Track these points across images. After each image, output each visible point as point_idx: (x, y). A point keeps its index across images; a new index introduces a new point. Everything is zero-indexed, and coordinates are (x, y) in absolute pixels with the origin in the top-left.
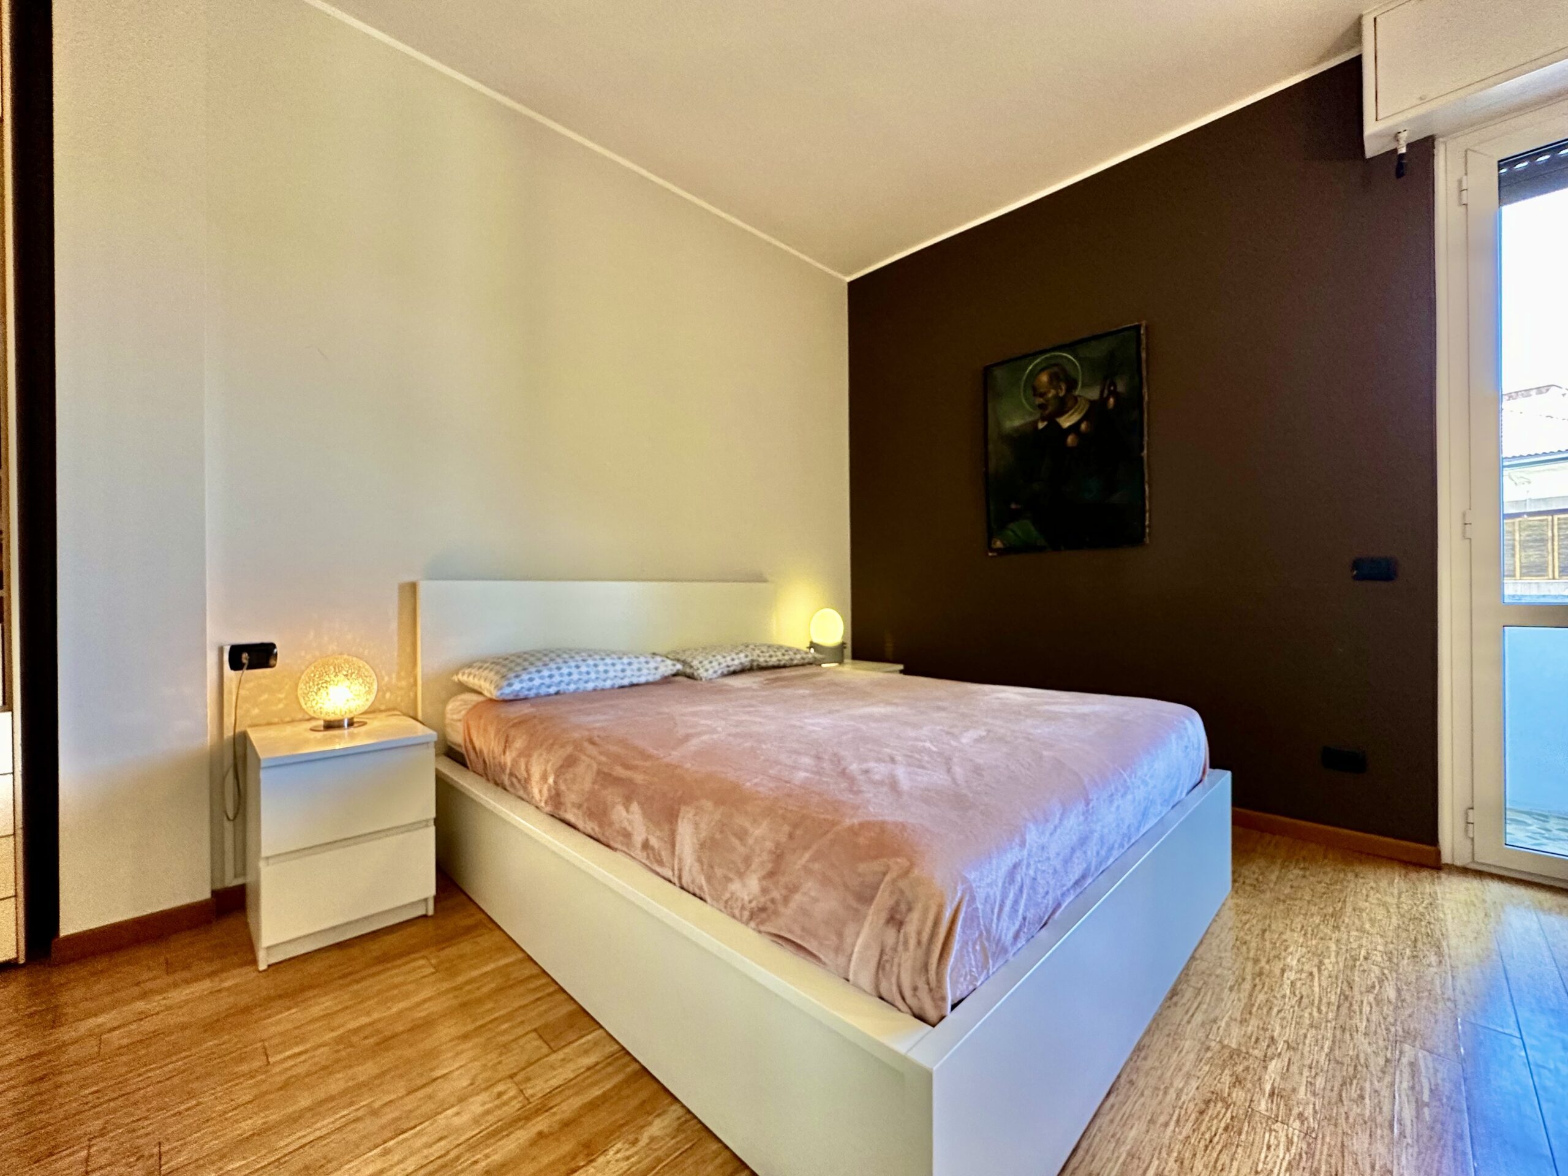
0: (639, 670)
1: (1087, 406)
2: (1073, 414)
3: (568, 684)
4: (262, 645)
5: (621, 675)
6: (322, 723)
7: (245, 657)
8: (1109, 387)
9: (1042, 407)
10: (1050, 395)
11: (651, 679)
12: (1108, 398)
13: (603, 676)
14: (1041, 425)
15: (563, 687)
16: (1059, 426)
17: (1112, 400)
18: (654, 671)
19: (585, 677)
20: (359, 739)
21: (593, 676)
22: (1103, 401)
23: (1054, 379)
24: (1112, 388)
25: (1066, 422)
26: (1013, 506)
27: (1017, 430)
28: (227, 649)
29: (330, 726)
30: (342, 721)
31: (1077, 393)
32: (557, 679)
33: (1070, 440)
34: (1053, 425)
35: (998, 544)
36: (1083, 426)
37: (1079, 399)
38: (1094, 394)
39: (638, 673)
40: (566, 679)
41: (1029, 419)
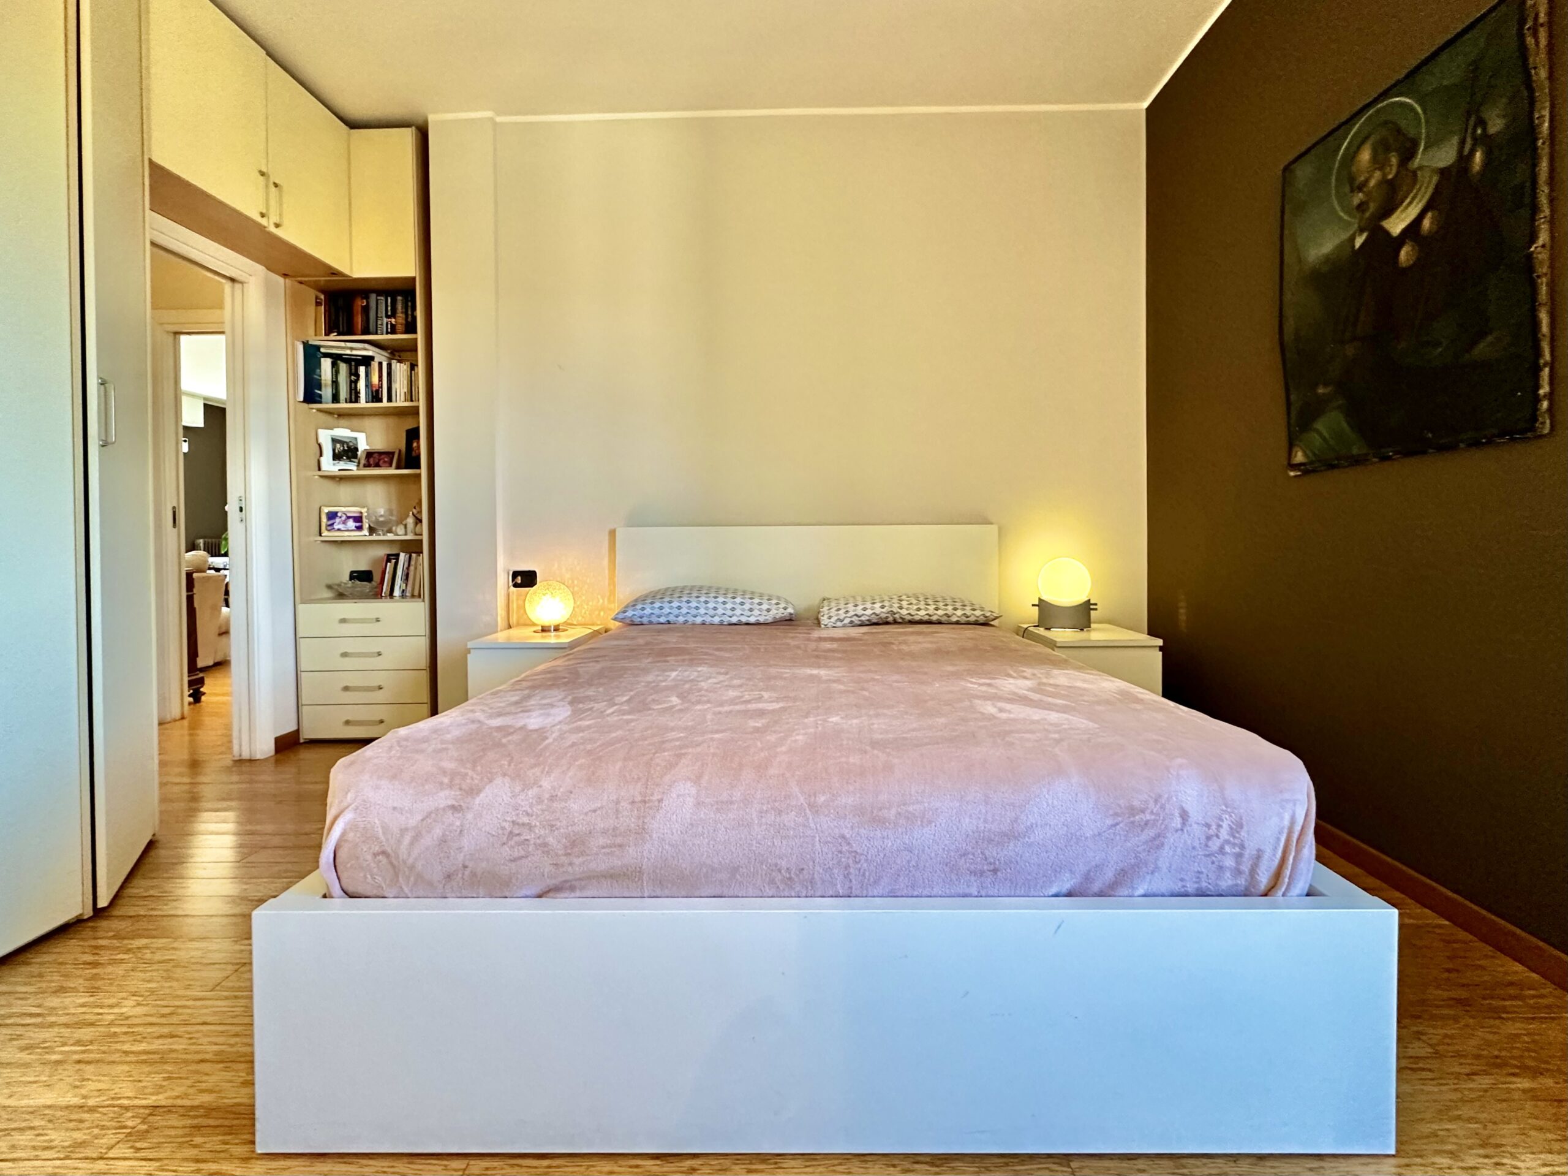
0: (751, 610)
1: (1435, 179)
2: (1410, 203)
3: (677, 616)
4: (529, 571)
5: (730, 613)
6: (540, 628)
7: (519, 580)
8: (1474, 130)
9: (1361, 207)
10: (1372, 183)
11: (762, 619)
12: (1472, 152)
13: (712, 612)
14: (1359, 242)
15: (671, 618)
16: (1387, 233)
17: (1478, 156)
18: (765, 613)
19: (694, 612)
20: (564, 638)
21: (702, 611)
22: (1464, 160)
23: (1381, 152)
24: (1479, 131)
25: (1396, 225)
26: (1321, 391)
27: (1327, 259)
28: (511, 573)
29: (544, 630)
30: (550, 626)
31: (1416, 162)
32: (666, 610)
33: (1405, 255)
34: (1377, 234)
35: (1299, 457)
36: (1426, 223)
37: (1419, 173)
38: (1445, 156)
39: (749, 613)
40: (676, 612)
41: (1344, 236)
